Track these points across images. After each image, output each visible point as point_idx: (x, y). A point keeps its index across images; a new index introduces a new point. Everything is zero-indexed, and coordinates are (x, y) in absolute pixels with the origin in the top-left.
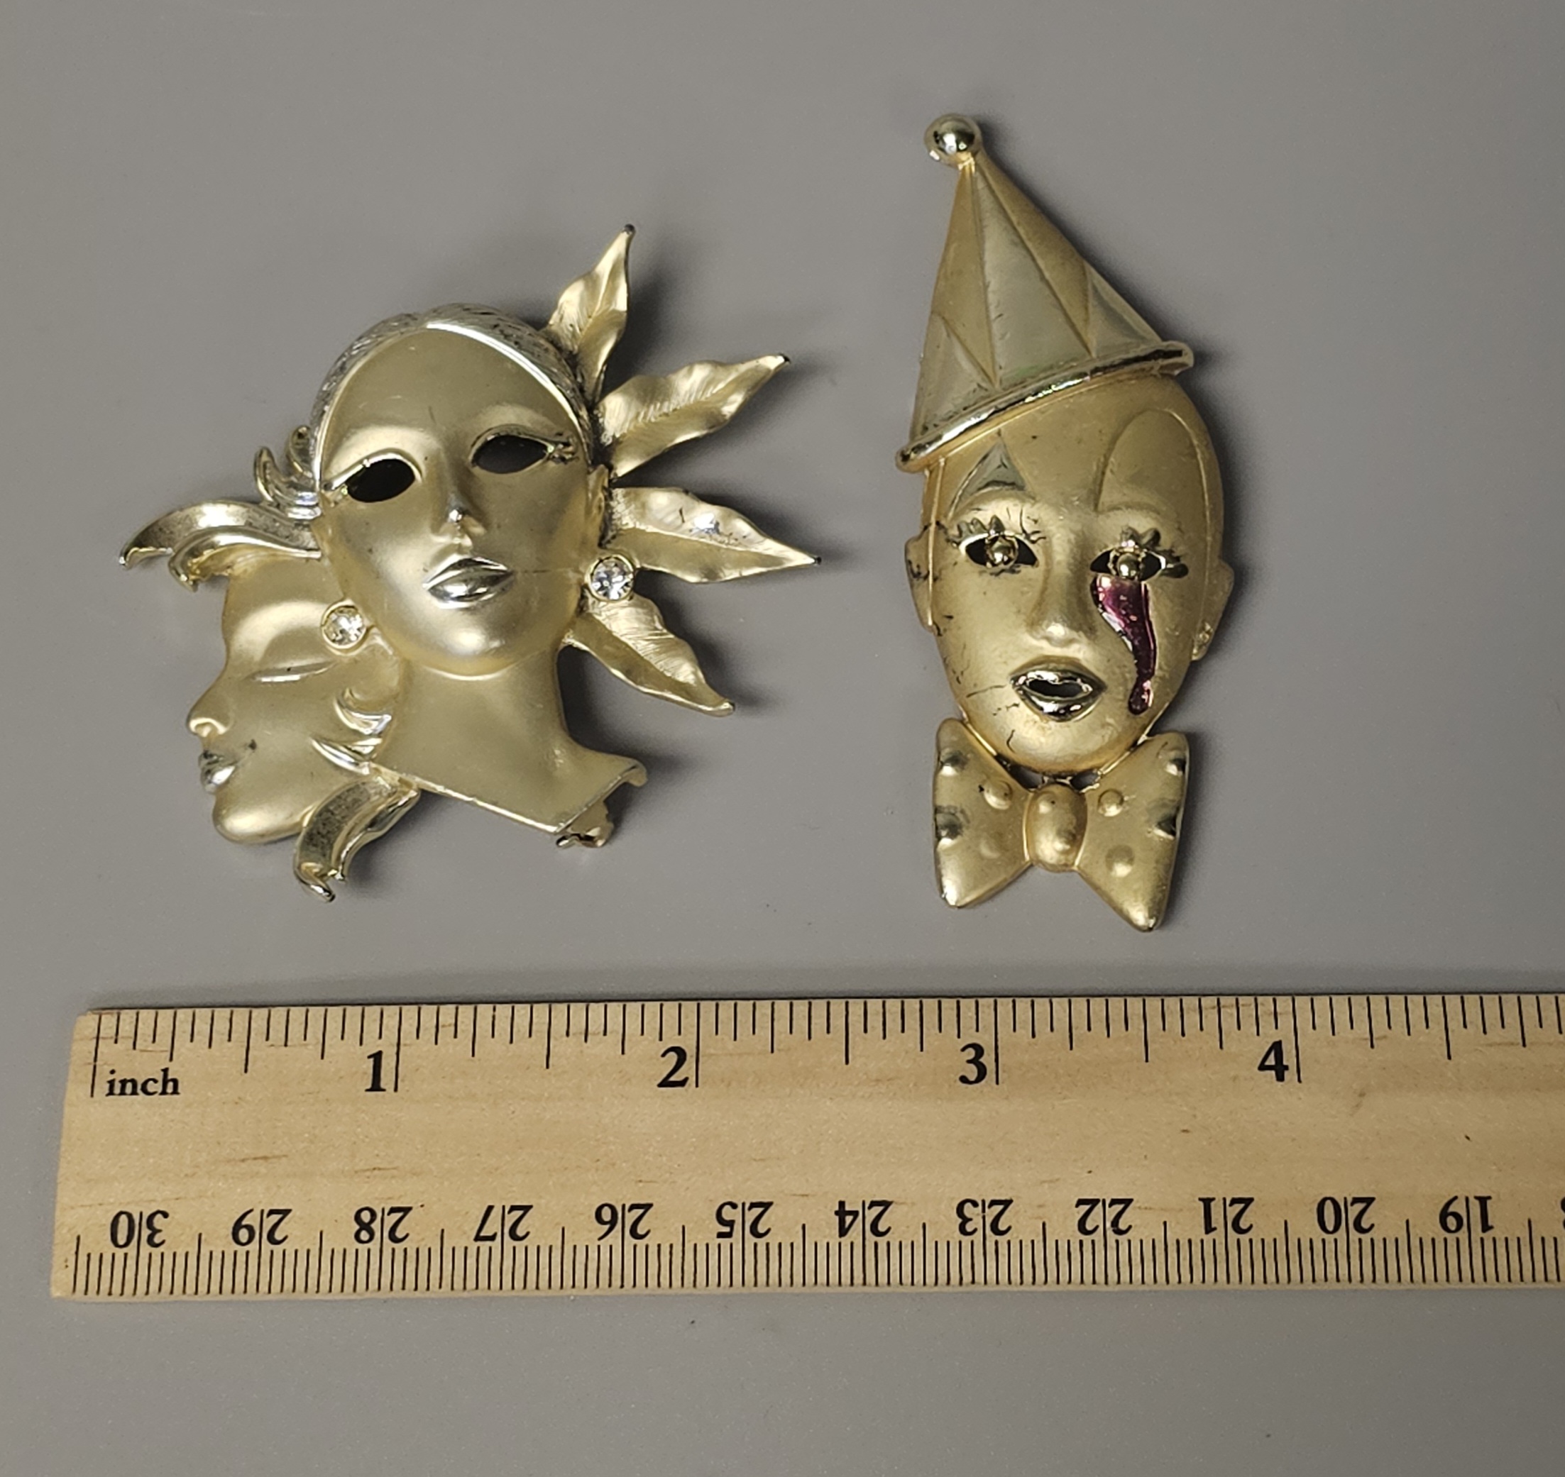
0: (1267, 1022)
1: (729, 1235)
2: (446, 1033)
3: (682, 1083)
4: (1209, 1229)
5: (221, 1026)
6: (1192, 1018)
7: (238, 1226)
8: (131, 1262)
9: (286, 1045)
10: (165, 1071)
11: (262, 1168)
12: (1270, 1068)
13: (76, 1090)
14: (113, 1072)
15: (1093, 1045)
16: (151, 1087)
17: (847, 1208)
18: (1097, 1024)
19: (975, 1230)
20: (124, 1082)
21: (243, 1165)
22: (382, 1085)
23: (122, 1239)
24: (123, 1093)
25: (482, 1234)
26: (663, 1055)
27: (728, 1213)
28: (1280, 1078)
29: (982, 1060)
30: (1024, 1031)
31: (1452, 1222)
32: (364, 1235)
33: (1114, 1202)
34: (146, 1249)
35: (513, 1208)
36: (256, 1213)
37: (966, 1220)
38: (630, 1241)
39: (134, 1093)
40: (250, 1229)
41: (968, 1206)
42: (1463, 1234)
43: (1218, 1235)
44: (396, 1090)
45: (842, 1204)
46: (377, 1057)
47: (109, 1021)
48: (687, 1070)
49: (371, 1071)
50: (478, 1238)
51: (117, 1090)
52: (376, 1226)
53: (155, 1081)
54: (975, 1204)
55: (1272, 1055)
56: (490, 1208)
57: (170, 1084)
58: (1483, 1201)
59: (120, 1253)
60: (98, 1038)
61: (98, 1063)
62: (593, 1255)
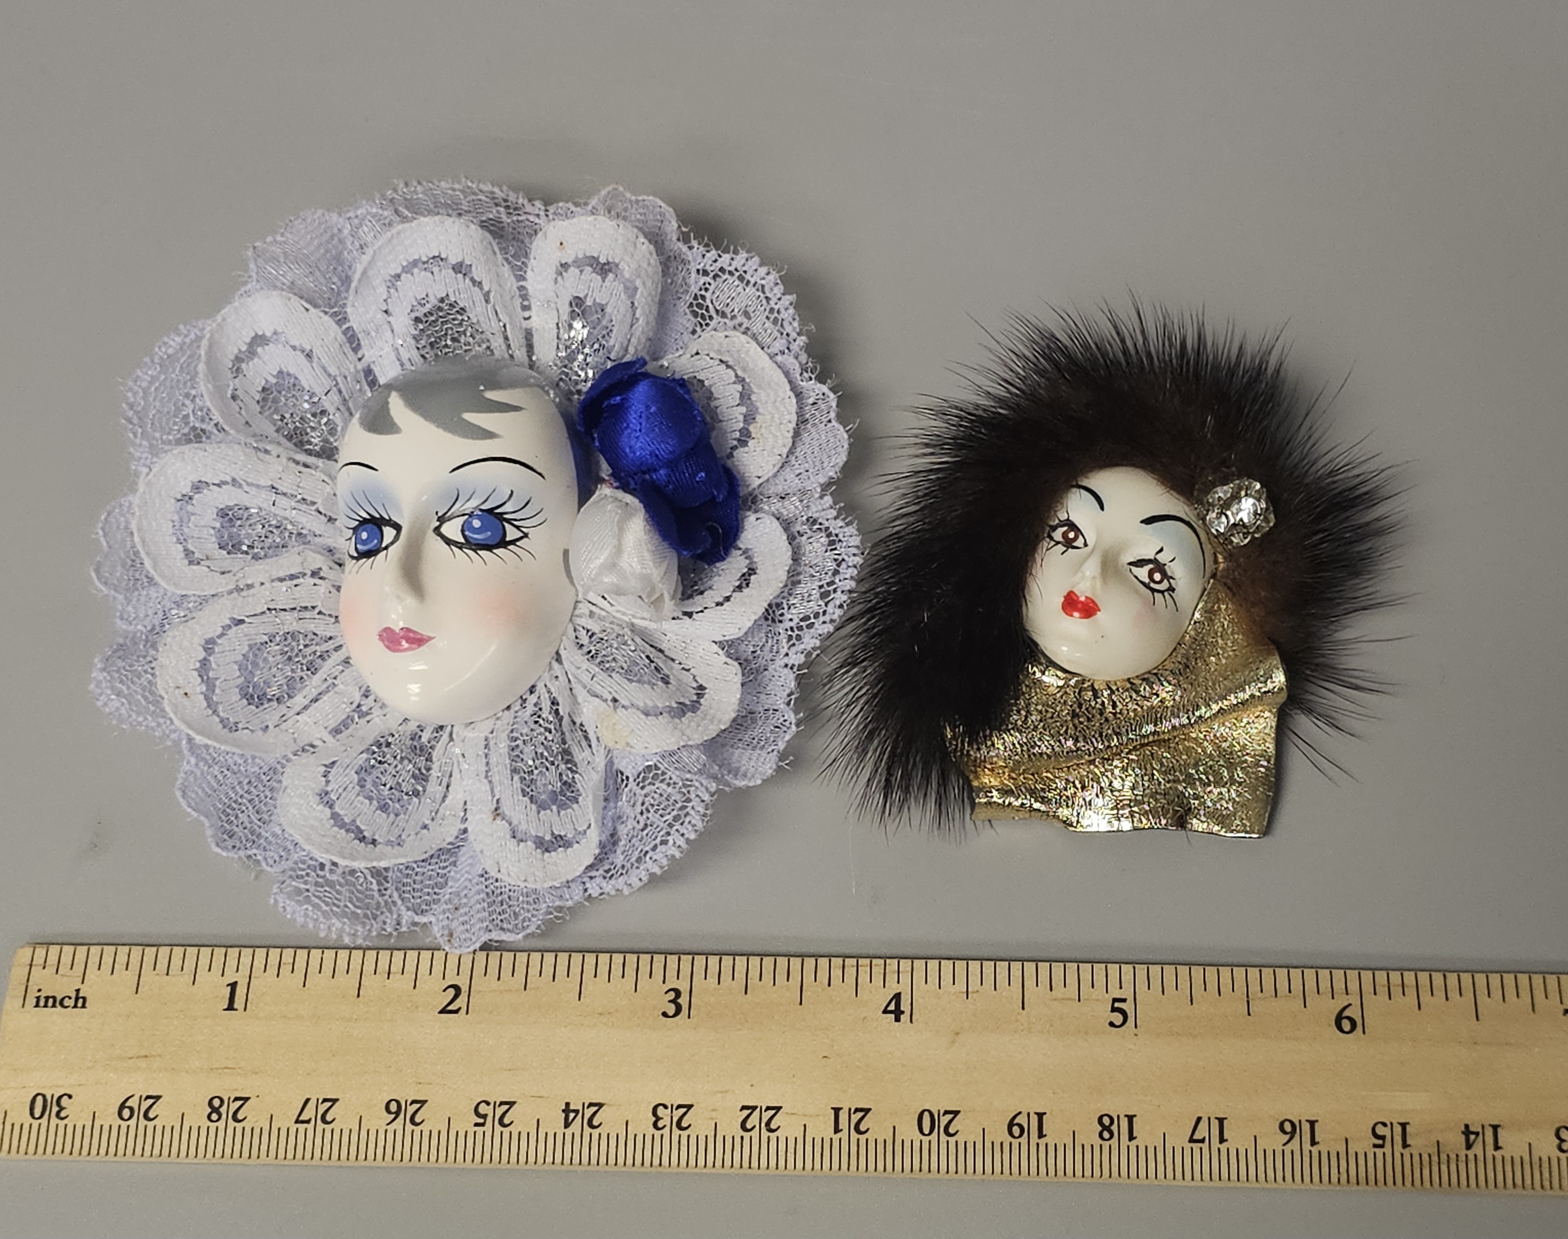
0: (892, 978)
1: (483, 1125)
2: (286, 969)
3: (456, 1012)
4: (837, 1130)
5: (122, 958)
6: (837, 973)
7: (122, 1106)
8: (43, 1130)
9: (167, 974)
10: (78, 991)
11: (143, 1064)
12: (891, 1012)
13: (11, 1002)
14: (39, 990)
15: (762, 991)
16: (66, 1002)
17: (572, 1107)
18: (768, 976)
19: (664, 1126)
20: (47, 998)
21: (131, 1061)
22: (236, 1006)
23: (37, 1113)
24: (46, 1006)
25: (301, 1118)
26: (444, 991)
27: (483, 1109)
28: (897, 1020)
29: (679, 1001)
30: (713, 979)
31: (1016, 1131)
32: (214, 1117)
33: (768, 1108)
34: (54, 1120)
35: (325, 1100)
36: (136, 1098)
37: (658, 1119)
38: (409, 1127)
39: (54, 1006)
40: (131, 1109)
41: (660, 1109)
42: (1024, 1140)
43: (844, 1135)
44: (245, 1010)
45: (567, 1104)
46: (233, 986)
47: (41, 952)
48: (461, 1002)
49: (228, 996)
50: (297, 1121)
51: (42, 1003)
52: (223, 1110)
53: (70, 998)
54: (666, 1107)
55: (893, 1003)
56: (308, 1100)
57: (80, 1001)
58: (1040, 1116)
59: (35, 1123)
60: (31, 965)
61: (30, 983)
62: (381, 1136)
